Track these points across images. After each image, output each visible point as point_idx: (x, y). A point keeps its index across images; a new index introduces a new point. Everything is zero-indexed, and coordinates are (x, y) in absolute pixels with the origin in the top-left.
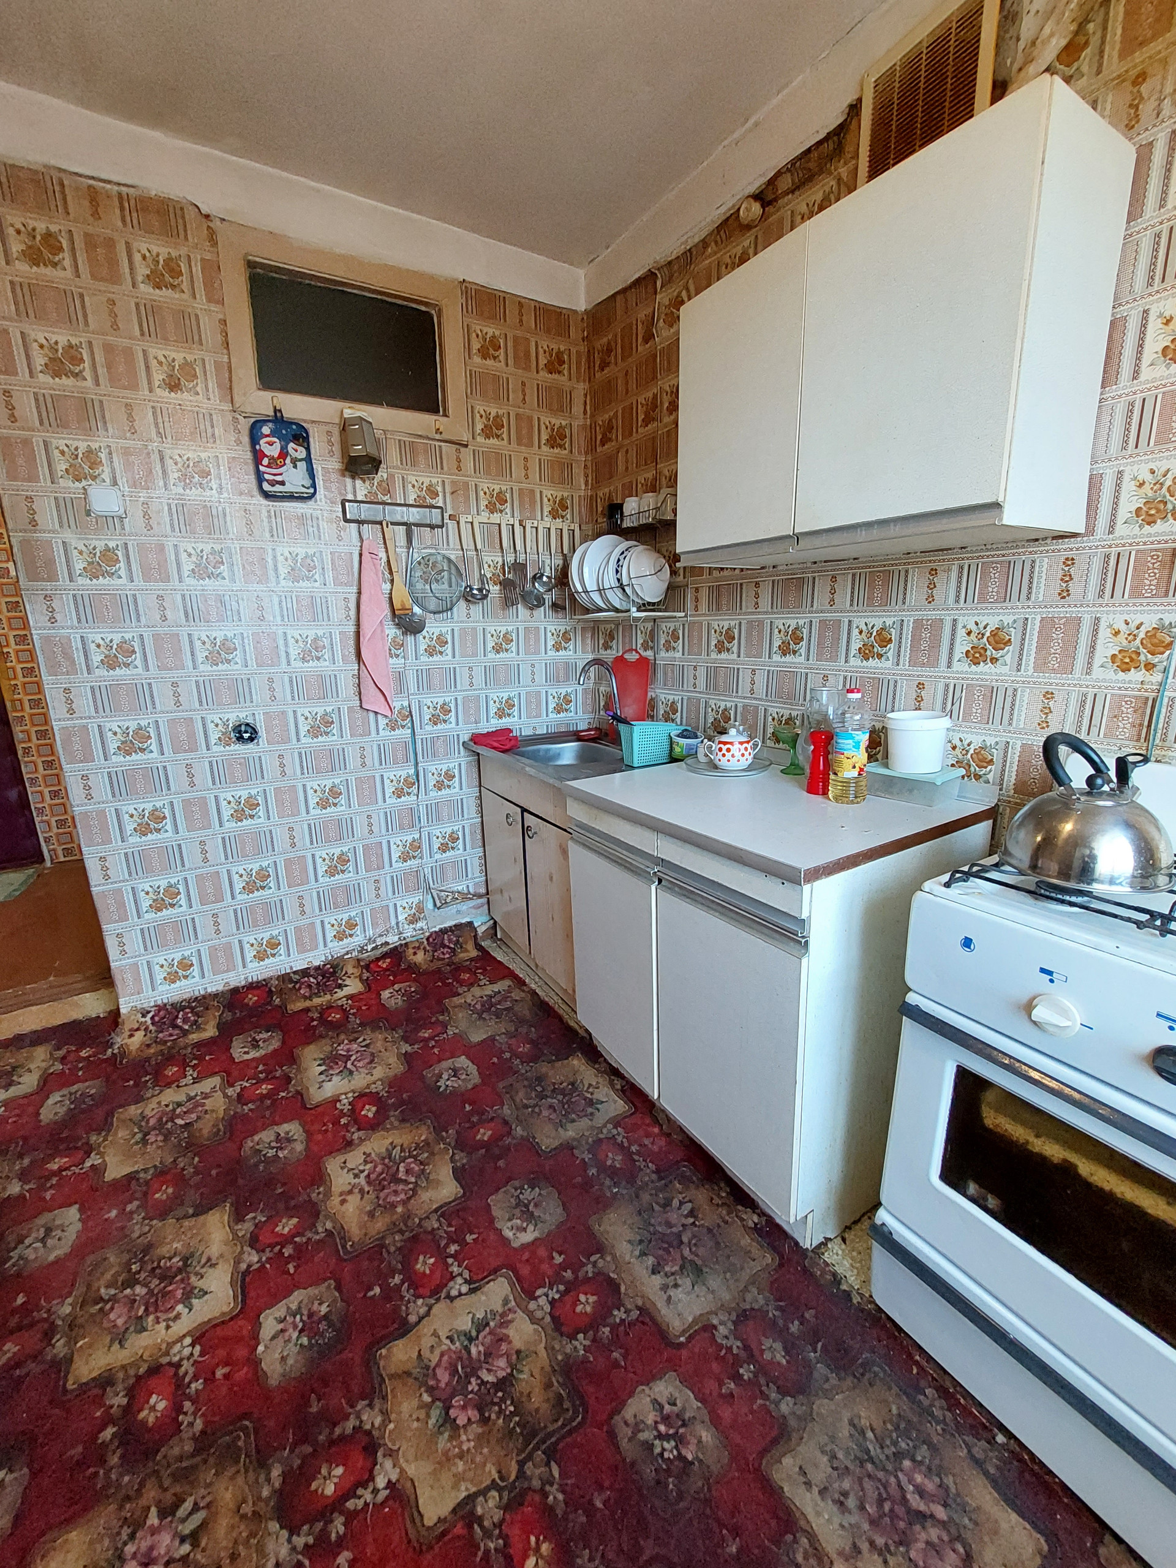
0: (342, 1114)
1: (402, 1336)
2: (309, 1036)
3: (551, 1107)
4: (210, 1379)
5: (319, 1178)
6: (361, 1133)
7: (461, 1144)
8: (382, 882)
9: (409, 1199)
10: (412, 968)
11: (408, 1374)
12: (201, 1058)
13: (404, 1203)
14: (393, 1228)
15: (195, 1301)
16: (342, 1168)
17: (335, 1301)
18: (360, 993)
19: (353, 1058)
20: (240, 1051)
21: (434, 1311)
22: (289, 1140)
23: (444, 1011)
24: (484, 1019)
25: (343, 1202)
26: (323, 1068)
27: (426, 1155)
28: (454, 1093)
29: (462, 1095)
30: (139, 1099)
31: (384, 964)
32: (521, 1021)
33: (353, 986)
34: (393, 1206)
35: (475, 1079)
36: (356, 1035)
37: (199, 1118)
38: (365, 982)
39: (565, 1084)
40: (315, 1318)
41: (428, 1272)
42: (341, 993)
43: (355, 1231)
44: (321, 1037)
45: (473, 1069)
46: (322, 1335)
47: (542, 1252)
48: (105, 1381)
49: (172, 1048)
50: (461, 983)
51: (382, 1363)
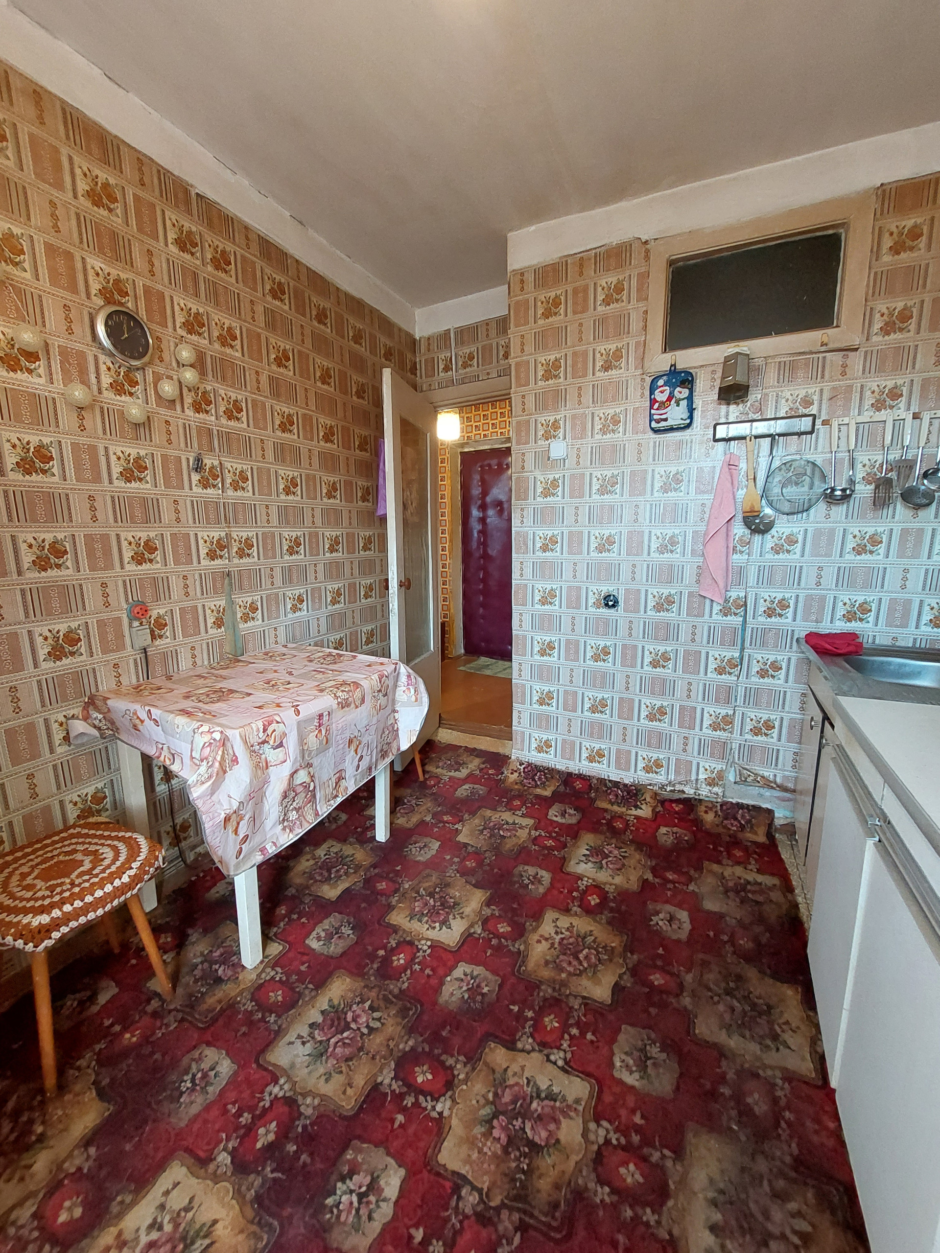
0: (577, 890)
1: (508, 1048)
2: (595, 828)
3: (733, 1010)
4: (422, 970)
5: (537, 916)
6: (579, 910)
7: (634, 972)
8: (691, 741)
9: (576, 975)
10: (698, 822)
11: (494, 1071)
12: (533, 805)
13: (570, 974)
14: (552, 982)
15: (444, 927)
16: (553, 922)
17: (494, 991)
18: (646, 819)
19: (610, 859)
20: (554, 814)
21: (532, 1054)
22: (540, 882)
23: (699, 868)
24: (728, 897)
25: (539, 941)
26: (588, 853)
27: (606, 957)
28: (658, 933)
29: (664, 939)
30: (494, 809)
31: (677, 808)
32: (761, 919)
33: (645, 812)
34: (562, 970)
35: (683, 935)
36: (623, 845)
37: (510, 837)
38: (655, 814)
39: (761, 1001)
40: (479, 990)
41: (549, 1029)
42: (634, 812)
43: (531, 964)
44: (601, 833)
45: (687, 926)
46: (475, 1002)
47: (631, 1101)
48: (395, 929)
49: (525, 791)
50: (730, 856)
51: (487, 1050)
